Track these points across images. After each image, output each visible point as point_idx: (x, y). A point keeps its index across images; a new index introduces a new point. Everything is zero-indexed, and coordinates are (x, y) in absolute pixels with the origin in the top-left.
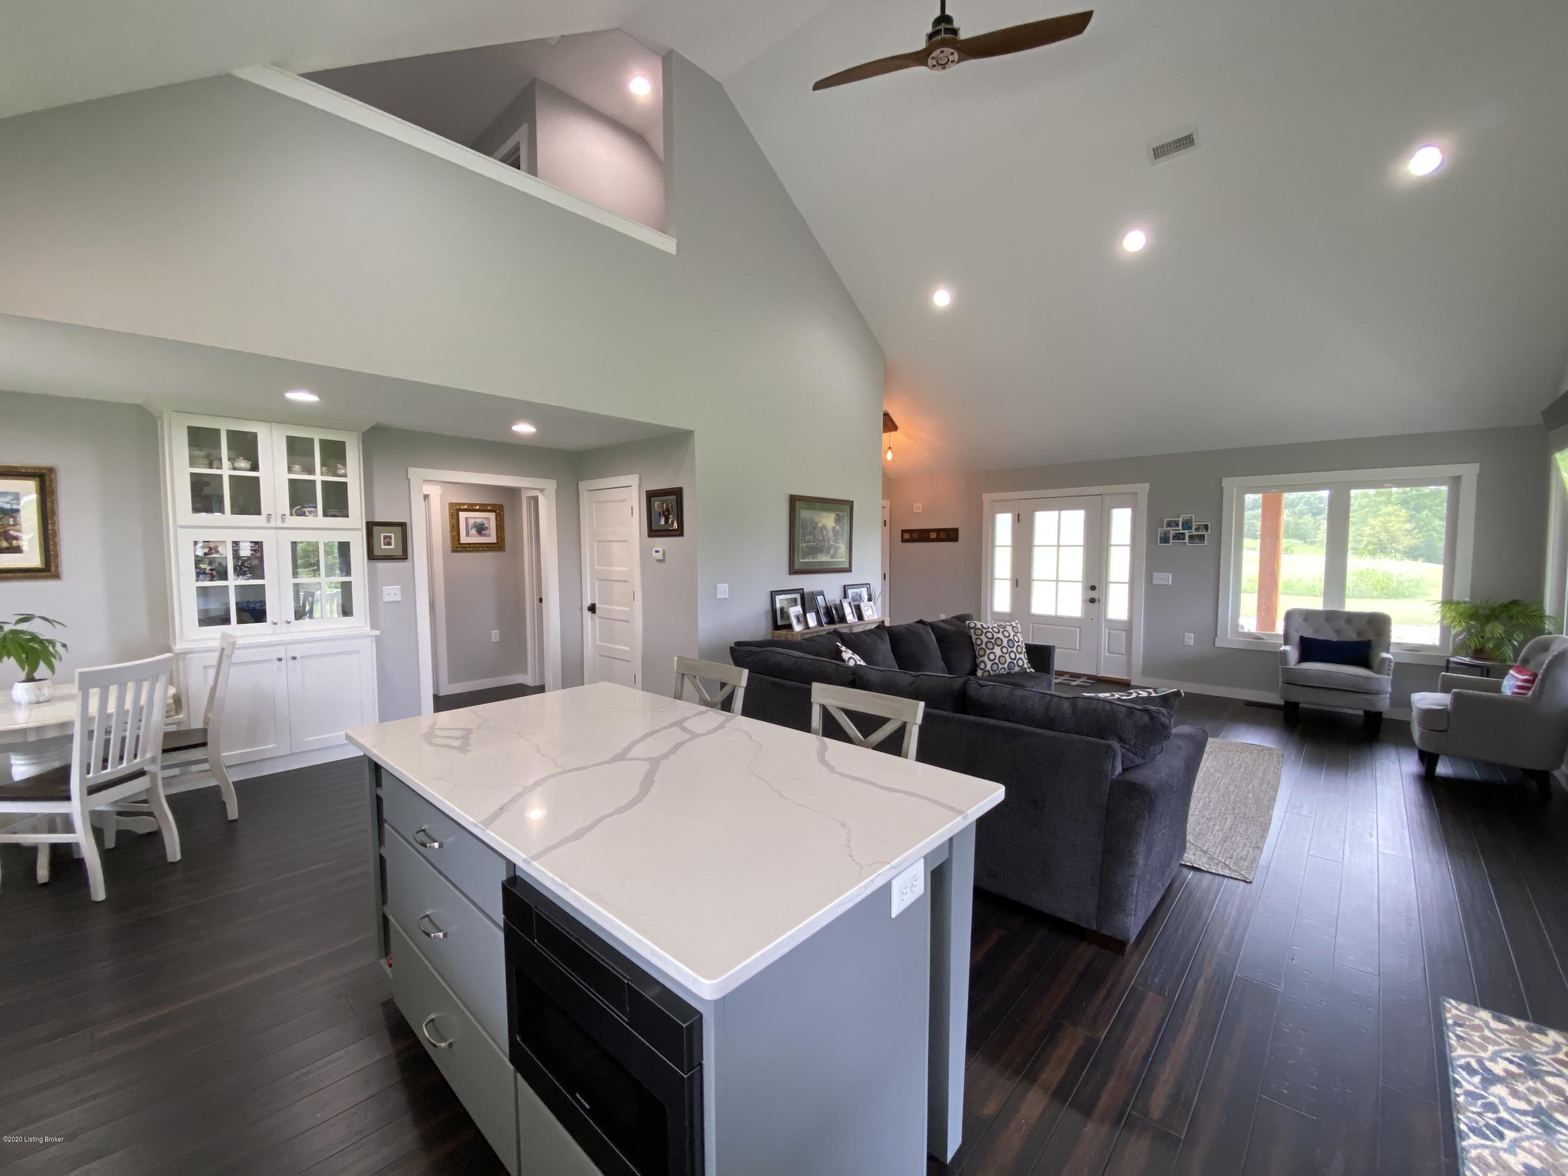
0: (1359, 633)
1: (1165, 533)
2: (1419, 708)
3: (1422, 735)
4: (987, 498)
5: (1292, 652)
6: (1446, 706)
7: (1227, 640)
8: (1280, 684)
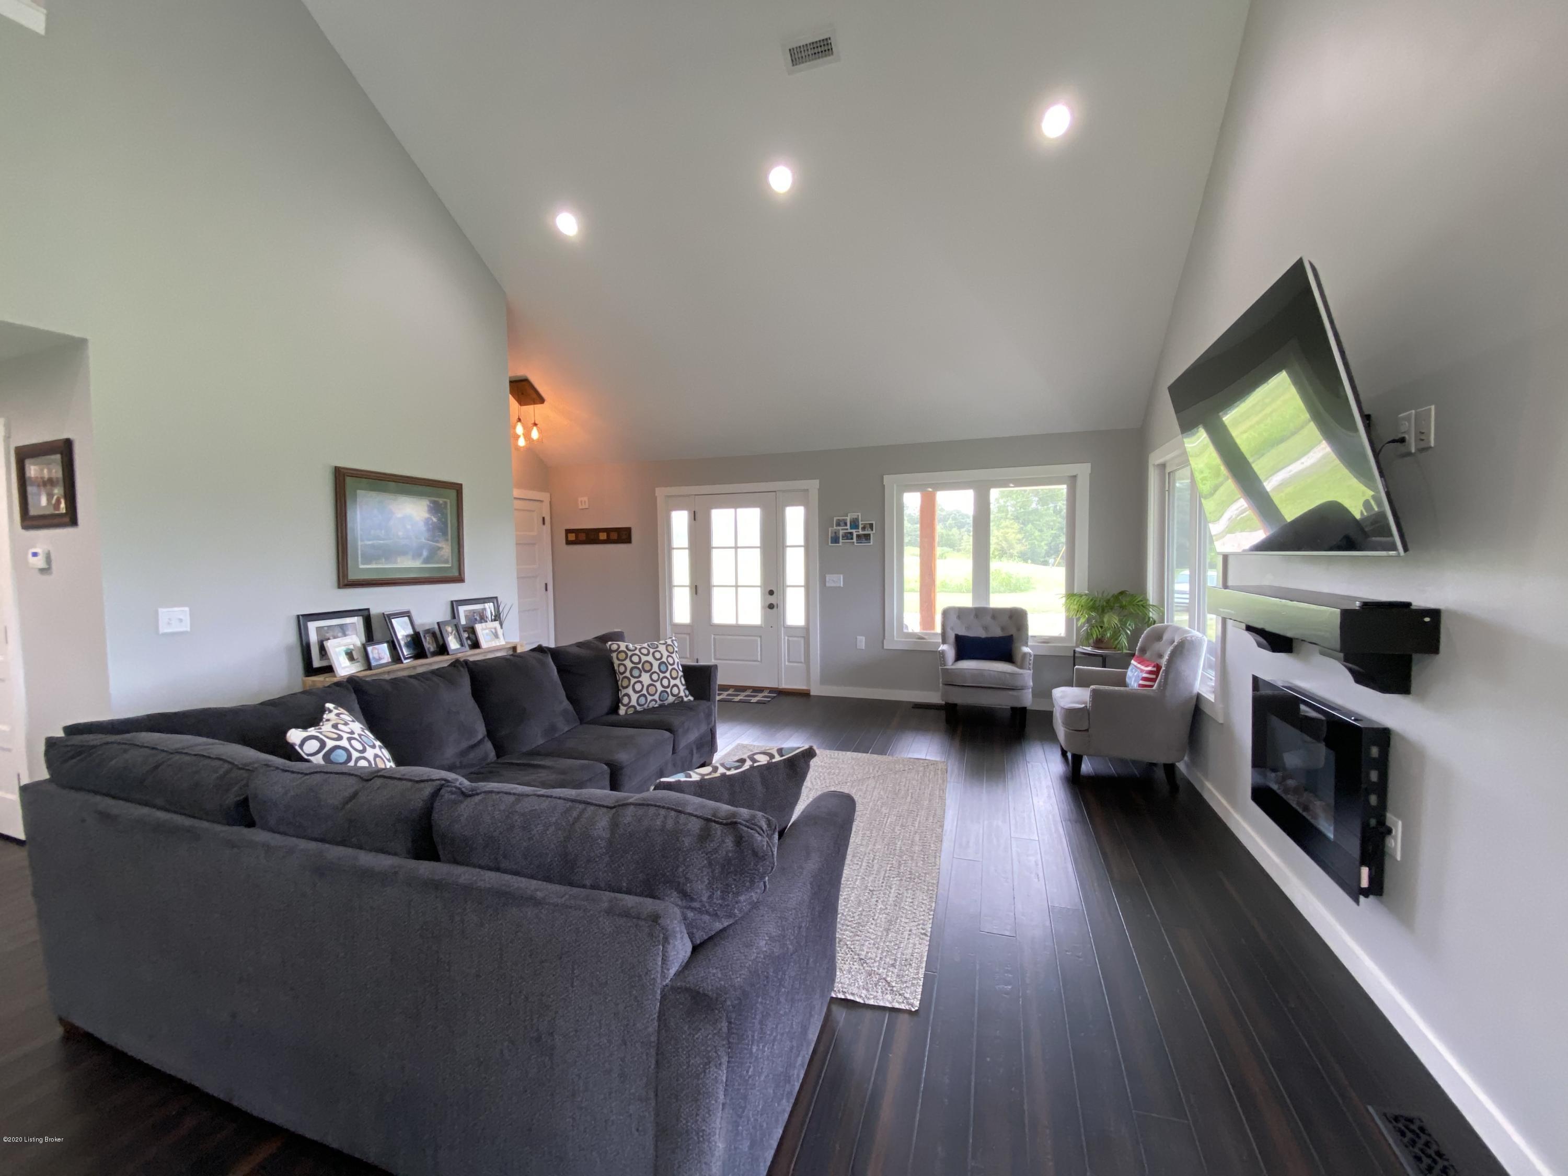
0: (1003, 629)
1: (835, 533)
2: (1062, 708)
3: (1066, 735)
4: (660, 492)
5: (949, 650)
6: (1085, 703)
7: (894, 642)
8: (941, 685)
